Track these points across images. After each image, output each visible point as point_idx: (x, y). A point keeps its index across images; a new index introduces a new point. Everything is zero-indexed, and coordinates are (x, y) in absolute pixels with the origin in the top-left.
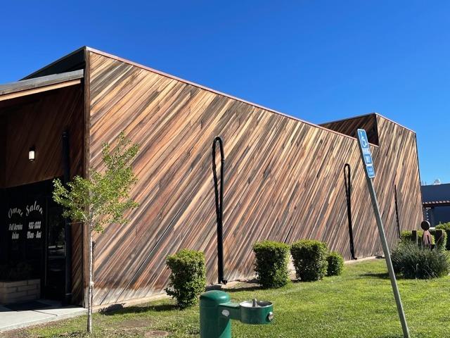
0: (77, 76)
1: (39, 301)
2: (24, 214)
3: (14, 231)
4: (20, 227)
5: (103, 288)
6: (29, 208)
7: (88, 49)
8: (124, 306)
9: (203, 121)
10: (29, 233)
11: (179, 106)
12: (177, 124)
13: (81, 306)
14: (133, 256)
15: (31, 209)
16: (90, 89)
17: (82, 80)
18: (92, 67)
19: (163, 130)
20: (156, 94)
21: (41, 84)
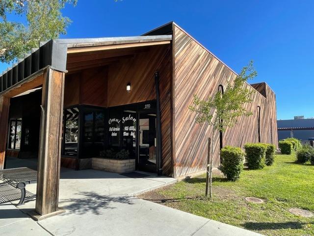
0: (170, 38)
1: (136, 172)
2: (121, 122)
3: (114, 132)
4: (118, 129)
5: (180, 166)
6: (125, 119)
7: (174, 23)
8: (191, 178)
9: (215, 74)
10: (124, 133)
11: (207, 65)
12: (206, 75)
13: (171, 177)
14: (191, 148)
15: (127, 119)
16: (175, 48)
17: (171, 41)
18: (176, 34)
19: (201, 77)
20: (199, 56)
21: (155, 40)
